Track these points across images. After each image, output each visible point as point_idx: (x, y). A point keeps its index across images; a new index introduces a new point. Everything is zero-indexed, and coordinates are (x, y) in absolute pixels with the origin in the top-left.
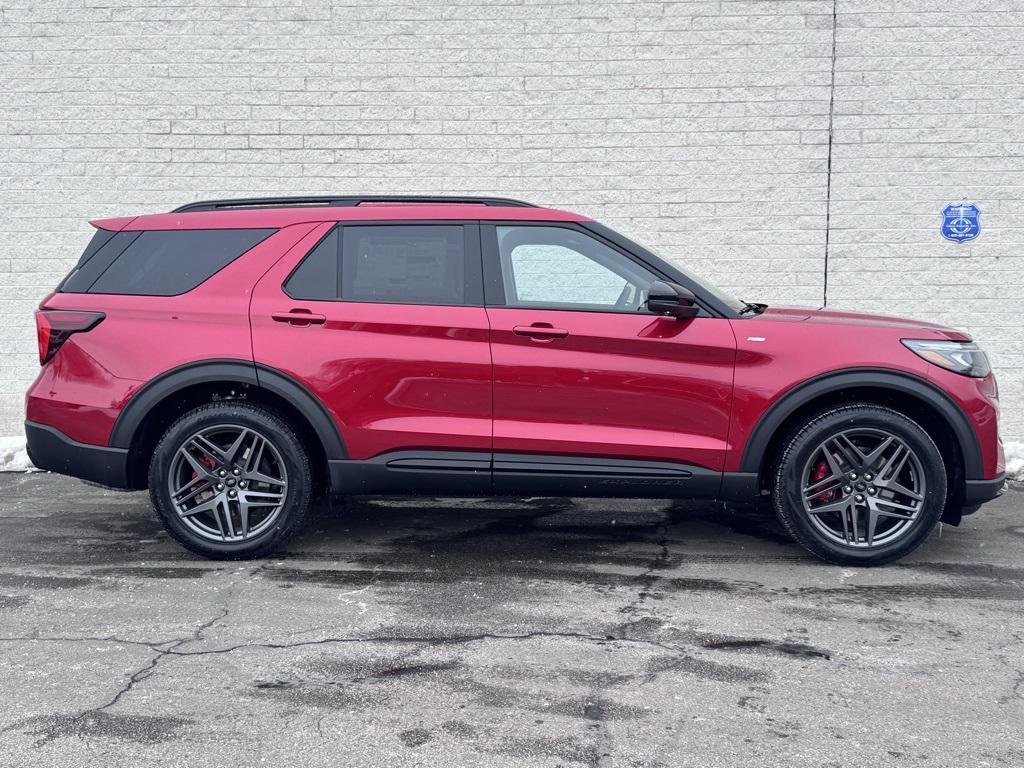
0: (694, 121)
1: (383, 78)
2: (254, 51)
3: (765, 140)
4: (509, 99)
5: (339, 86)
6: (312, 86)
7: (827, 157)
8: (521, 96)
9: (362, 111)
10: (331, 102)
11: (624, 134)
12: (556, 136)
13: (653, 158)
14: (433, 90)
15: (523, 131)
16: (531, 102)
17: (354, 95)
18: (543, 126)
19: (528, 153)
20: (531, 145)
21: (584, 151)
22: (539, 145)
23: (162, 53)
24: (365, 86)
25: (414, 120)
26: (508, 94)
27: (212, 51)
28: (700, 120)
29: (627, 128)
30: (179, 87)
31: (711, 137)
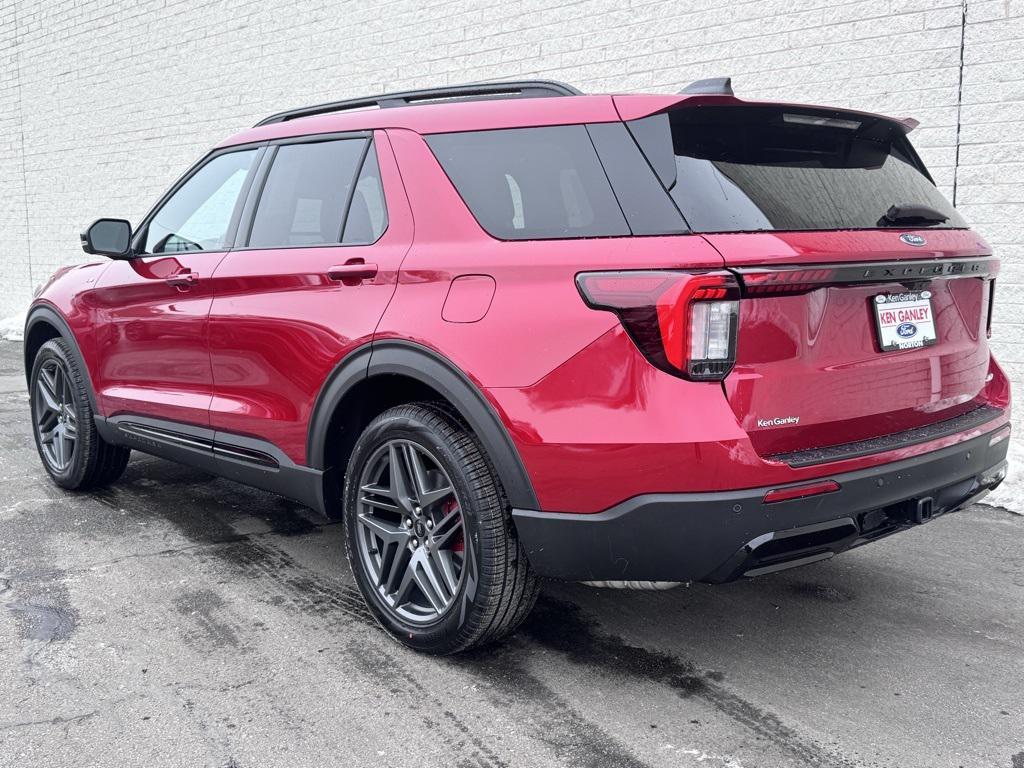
0: (797, 17)
1: (516, 17)
2: (432, 8)
3: (881, 30)
4: (616, 19)
5: (487, 32)
6: (470, 35)
7: (959, 44)
8: (626, 15)
9: (503, 53)
10: (482, 48)
11: (722, 43)
12: (657, 55)
13: (752, 69)
14: (556, 22)
15: (627, 54)
16: (636, 20)
17: (496, 38)
18: (646, 46)
19: (632, 78)
20: (634, 69)
21: (683, 69)
22: (640, 68)
23: (378, 22)
24: (506, 28)
25: (540, 57)
26: (615, 14)
27: (406, 15)
28: (803, 14)
29: (726, 36)
30: (389, 52)
31: (814, 34)
